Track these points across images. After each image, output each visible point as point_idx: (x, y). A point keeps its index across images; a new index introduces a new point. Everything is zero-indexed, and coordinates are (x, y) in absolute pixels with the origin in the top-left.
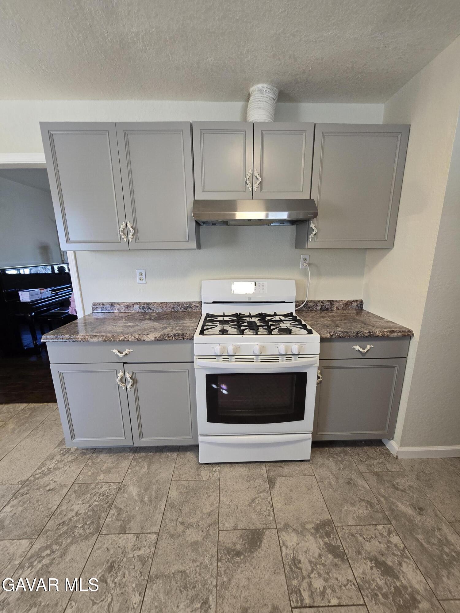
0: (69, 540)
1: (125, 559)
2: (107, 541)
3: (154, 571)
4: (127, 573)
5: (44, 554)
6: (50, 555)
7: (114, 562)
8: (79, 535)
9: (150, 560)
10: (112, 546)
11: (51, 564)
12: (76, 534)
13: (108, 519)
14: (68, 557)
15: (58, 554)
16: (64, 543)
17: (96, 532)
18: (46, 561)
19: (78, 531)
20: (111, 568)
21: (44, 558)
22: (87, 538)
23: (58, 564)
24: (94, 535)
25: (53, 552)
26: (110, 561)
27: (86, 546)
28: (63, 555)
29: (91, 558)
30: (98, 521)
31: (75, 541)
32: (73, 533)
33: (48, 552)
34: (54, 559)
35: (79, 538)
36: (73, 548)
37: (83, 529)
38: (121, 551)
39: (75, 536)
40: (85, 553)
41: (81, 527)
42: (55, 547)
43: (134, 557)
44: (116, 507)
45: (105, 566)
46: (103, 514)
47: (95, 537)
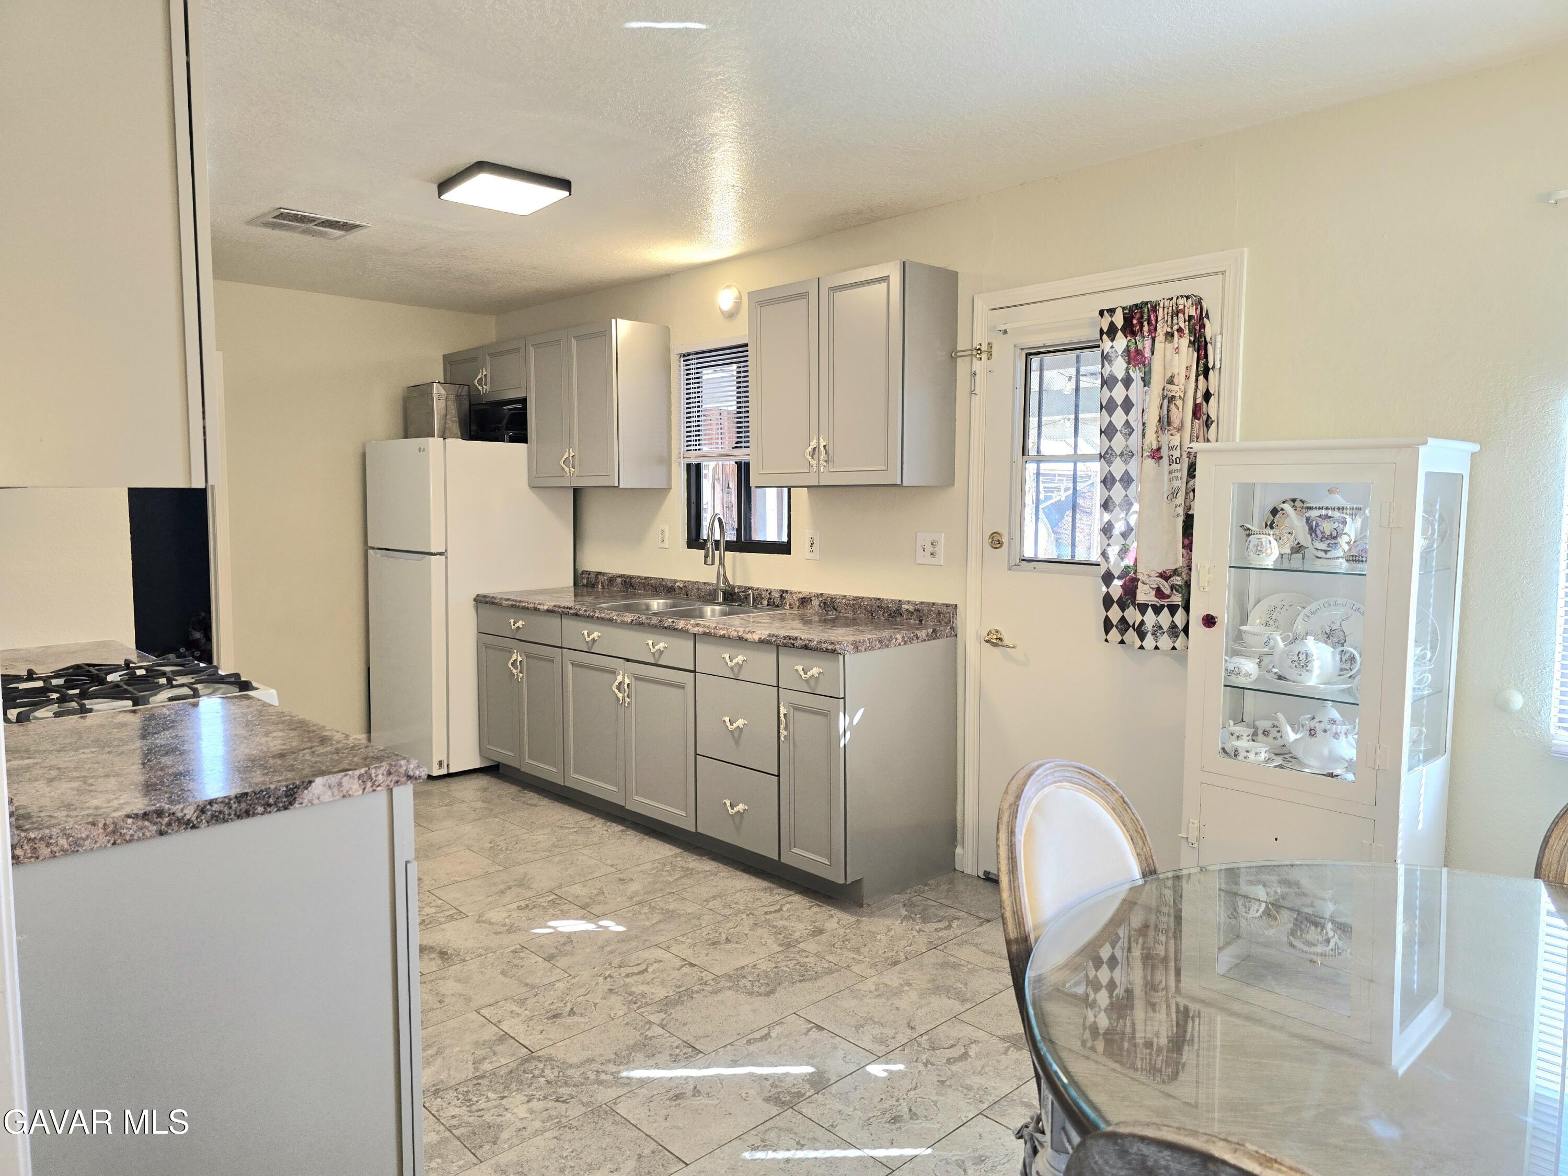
0: (570, 1072)
1: (536, 1013)
2: (533, 1040)
3: (524, 989)
4: (547, 1004)
5: (609, 1077)
6: (603, 1072)
7: (548, 1018)
8: (553, 1069)
9: (515, 998)
10: (534, 1032)
11: (609, 1061)
12: (556, 1074)
13: (504, 1061)
14: (587, 1054)
15: (595, 1066)
16: (579, 1073)
17: (533, 1058)
18: (612, 1068)
19: (550, 1075)
20: (556, 1016)
21: (612, 1074)
22: (550, 1059)
23: (601, 1055)
24: (539, 1057)
25: (598, 1072)
26: (551, 1021)
27: (558, 1053)
28: (591, 1060)
29: (566, 1036)
30: (517, 1069)
31: (565, 1066)
32: (558, 1077)
33: (603, 1076)
34: (602, 1064)
35: (557, 1066)
36: (574, 1060)
37: (543, 1071)
38: (531, 1022)
39: (559, 1072)
40: (566, 1045)
41: (544, 1077)
42: (592, 1076)
43: (526, 1010)
44: (476, 1069)
45: (558, 1021)
46: (501, 1073)
47: (540, 1053)
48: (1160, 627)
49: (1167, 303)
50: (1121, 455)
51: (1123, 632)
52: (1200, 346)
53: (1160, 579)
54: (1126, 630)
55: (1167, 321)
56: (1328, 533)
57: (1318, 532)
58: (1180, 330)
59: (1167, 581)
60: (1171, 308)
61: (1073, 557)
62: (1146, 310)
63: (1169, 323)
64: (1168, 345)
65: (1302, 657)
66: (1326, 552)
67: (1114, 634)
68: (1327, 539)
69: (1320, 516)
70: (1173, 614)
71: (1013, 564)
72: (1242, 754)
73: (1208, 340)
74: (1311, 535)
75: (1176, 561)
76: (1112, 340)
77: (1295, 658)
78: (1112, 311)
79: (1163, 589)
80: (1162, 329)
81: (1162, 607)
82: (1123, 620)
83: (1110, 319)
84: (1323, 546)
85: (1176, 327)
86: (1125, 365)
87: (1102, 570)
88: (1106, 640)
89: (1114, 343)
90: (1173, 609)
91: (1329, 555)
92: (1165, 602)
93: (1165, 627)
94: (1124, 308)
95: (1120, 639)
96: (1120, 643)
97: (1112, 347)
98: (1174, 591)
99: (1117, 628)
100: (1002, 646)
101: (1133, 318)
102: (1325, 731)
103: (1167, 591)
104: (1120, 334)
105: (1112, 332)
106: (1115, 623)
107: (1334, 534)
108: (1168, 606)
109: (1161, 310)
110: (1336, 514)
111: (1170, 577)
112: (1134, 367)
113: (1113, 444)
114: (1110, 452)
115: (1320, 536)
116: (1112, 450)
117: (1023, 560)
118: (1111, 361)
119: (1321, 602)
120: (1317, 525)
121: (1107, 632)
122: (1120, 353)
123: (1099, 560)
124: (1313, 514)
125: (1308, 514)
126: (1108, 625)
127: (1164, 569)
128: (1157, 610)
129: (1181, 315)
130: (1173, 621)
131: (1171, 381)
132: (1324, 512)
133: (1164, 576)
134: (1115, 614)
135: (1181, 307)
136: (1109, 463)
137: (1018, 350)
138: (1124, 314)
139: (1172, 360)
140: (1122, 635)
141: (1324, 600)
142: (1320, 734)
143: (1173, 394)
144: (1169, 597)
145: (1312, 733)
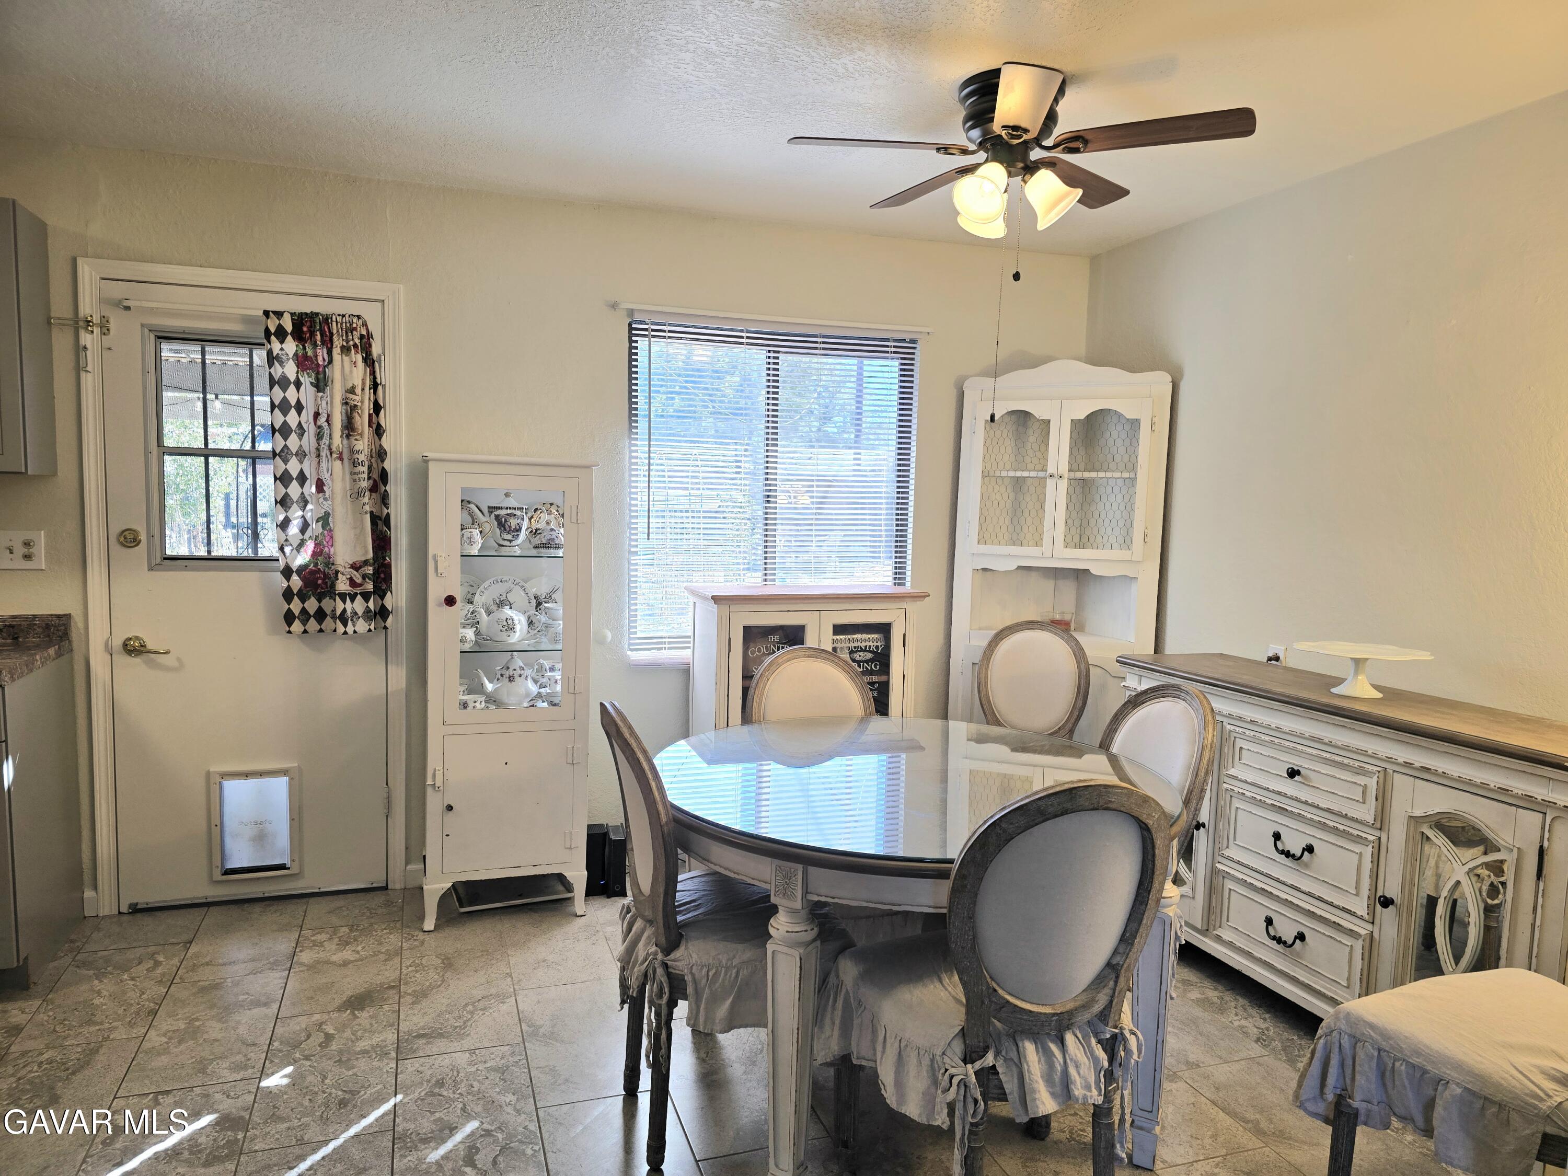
48: (356, 613)
49: (339, 319)
50: (297, 454)
51: (304, 623)
52: (369, 361)
53: (351, 570)
54: (308, 620)
55: (342, 336)
56: (514, 527)
57: (507, 526)
58: (355, 346)
59: (357, 571)
60: (344, 325)
61: (209, 552)
62: (318, 321)
63: (344, 338)
64: (346, 359)
65: (510, 622)
66: (510, 541)
67: (297, 626)
68: (513, 531)
69: (507, 514)
70: (367, 601)
71: (153, 564)
72: (471, 705)
73: (375, 359)
74: (500, 529)
75: (366, 552)
76: (282, 342)
77: (505, 623)
78: (279, 314)
79: (354, 578)
80: (338, 342)
81: (356, 594)
82: (304, 611)
83: (277, 322)
84: (509, 537)
85: (351, 343)
86: (296, 369)
87: (282, 564)
88: (289, 632)
89: (284, 346)
90: (366, 596)
91: (513, 543)
92: (358, 590)
93: (360, 613)
94: (292, 314)
95: (302, 629)
96: (303, 633)
97: (282, 349)
98: (367, 580)
99: (299, 619)
100: (146, 652)
101: (303, 325)
102: (520, 676)
103: (359, 580)
104: (289, 338)
105: (281, 334)
106: (297, 615)
107: (518, 527)
108: (361, 594)
109: (334, 324)
110: (518, 513)
111: (361, 567)
112: (302, 371)
113: (289, 443)
114: (286, 451)
115: (508, 529)
116: (288, 449)
117: (165, 559)
118: (283, 363)
119: (491, 581)
120: (506, 521)
121: (290, 624)
122: (291, 355)
123: (277, 555)
124: (503, 512)
125: (497, 513)
126: (289, 618)
127: (354, 560)
128: (353, 598)
129: (355, 333)
130: (367, 607)
131: (352, 391)
132: (509, 511)
133: (355, 567)
134: (296, 606)
135: (354, 325)
136: (286, 461)
137: (146, 331)
138: (292, 319)
139: (351, 371)
140: (304, 625)
141: (493, 579)
142: (517, 679)
143: (356, 403)
144: (361, 585)
145: (511, 679)
